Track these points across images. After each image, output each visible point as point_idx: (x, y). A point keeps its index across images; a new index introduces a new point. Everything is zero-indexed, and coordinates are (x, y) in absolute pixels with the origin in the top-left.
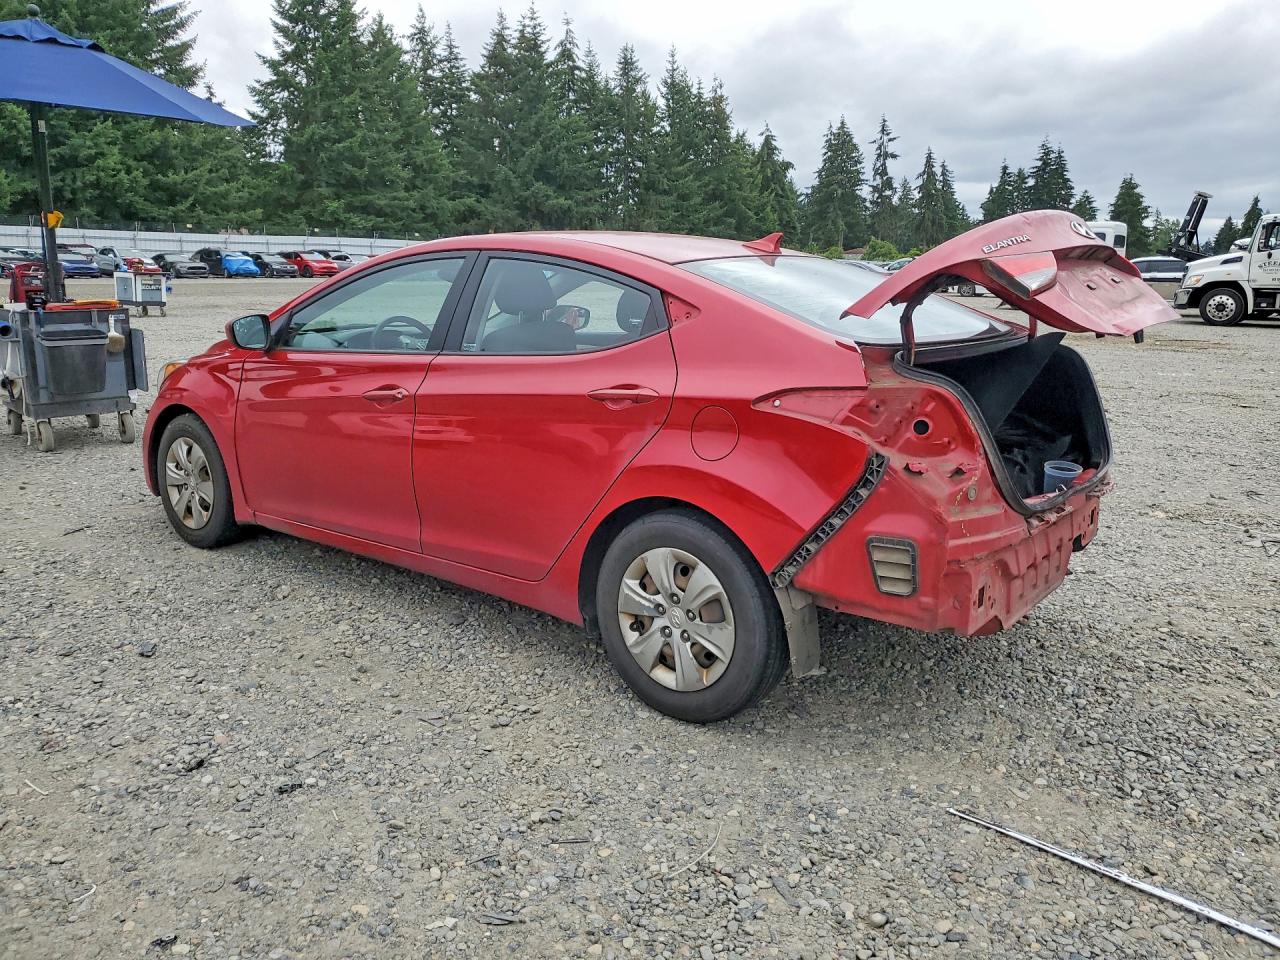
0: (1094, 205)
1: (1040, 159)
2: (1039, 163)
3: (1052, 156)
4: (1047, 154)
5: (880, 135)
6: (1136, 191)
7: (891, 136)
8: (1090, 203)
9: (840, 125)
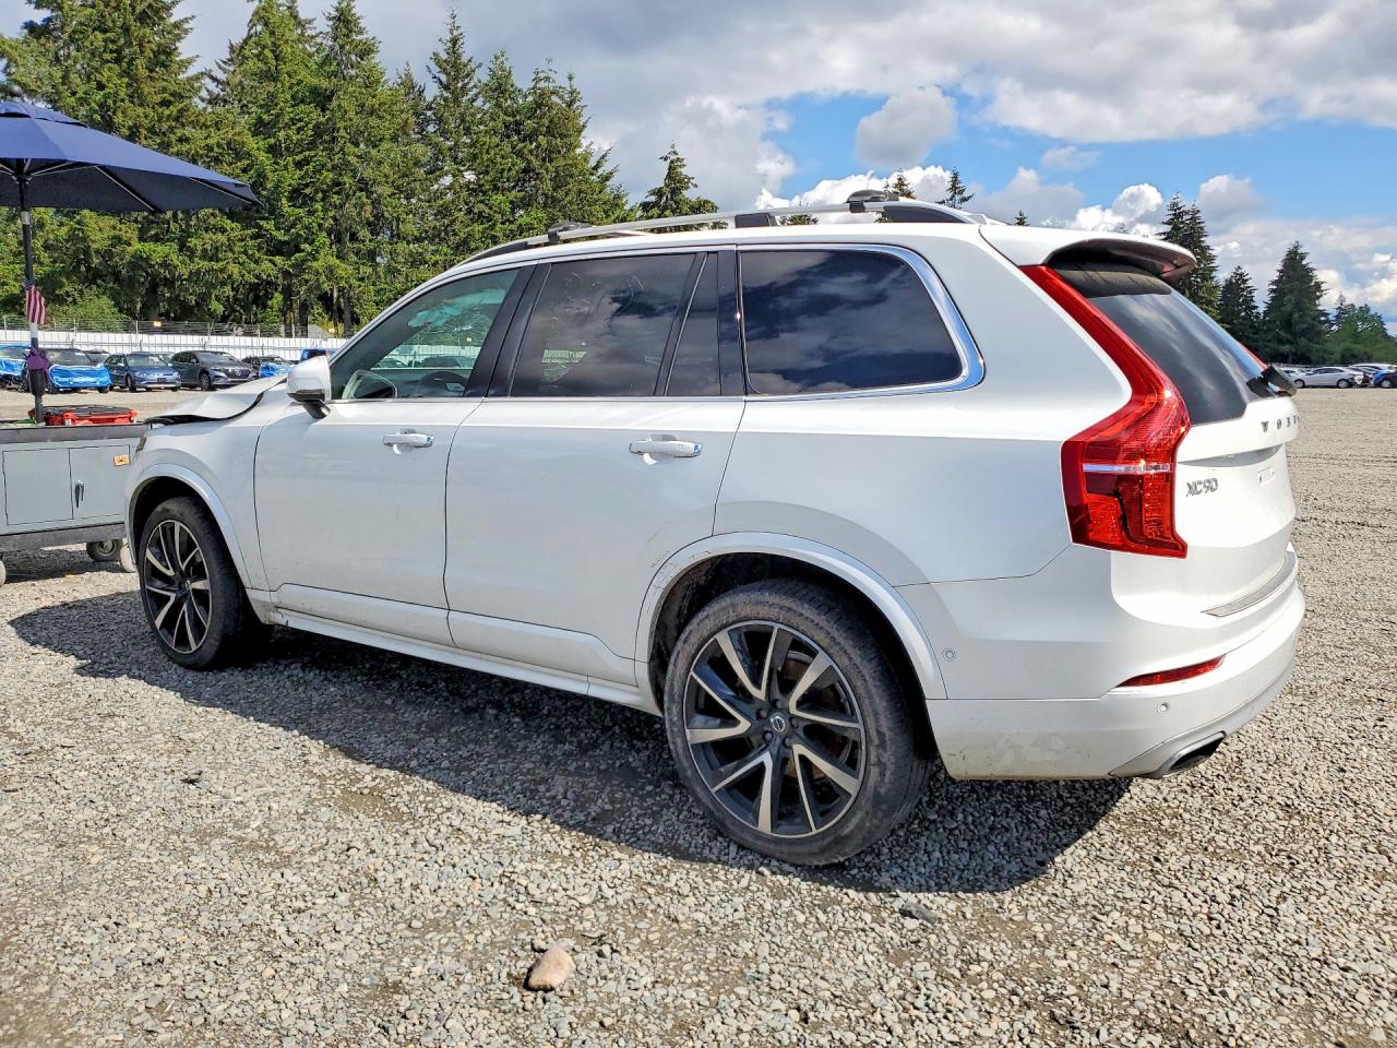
0: (1249, 283)
1: (1167, 223)
2: (1168, 228)
3: (1185, 218)
4: (1178, 216)
5: (949, 195)
6: (1304, 263)
7: (965, 195)
8: (1245, 281)
9: (897, 182)
